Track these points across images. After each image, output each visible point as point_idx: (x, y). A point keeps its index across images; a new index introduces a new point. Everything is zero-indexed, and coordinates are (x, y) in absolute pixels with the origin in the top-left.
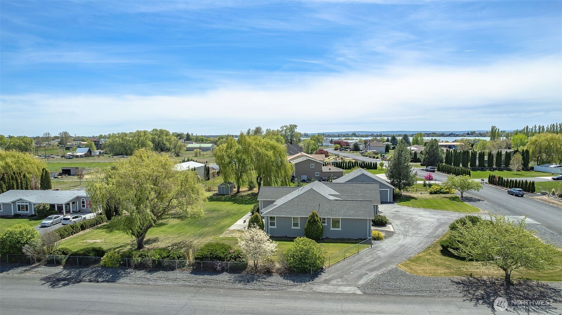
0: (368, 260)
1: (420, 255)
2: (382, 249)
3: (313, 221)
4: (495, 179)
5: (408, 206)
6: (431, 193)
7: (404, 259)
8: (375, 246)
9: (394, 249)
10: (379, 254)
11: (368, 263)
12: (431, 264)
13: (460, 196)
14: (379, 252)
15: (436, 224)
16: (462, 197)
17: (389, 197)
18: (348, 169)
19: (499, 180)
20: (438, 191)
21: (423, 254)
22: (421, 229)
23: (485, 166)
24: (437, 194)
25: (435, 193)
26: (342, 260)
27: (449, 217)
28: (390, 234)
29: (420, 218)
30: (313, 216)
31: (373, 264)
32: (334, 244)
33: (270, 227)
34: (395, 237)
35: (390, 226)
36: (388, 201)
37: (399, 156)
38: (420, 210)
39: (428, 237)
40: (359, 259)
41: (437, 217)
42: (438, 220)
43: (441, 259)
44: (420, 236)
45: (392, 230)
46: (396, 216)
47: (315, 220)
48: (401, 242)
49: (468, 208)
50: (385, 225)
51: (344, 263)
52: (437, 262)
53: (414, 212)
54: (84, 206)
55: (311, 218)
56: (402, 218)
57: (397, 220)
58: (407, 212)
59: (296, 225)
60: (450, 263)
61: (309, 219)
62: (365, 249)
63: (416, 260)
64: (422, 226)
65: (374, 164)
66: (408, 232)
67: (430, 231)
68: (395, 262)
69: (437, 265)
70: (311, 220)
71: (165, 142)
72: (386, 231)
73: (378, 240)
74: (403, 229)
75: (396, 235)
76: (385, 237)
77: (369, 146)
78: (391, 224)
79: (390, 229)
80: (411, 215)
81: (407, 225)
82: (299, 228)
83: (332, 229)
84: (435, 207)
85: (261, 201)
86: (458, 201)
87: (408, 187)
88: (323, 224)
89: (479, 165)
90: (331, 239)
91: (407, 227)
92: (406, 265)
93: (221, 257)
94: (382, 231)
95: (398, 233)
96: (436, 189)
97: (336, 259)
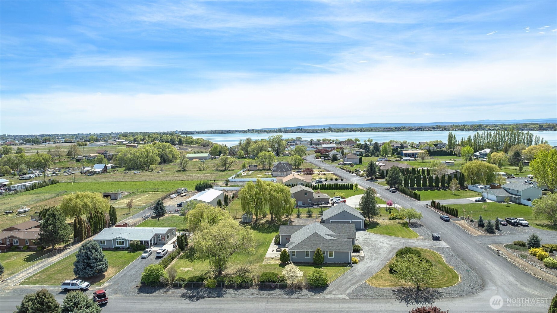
0: (350, 277)
1: (378, 273)
2: (358, 270)
3: (318, 254)
4: (435, 204)
5: (374, 233)
6: (390, 219)
7: (369, 277)
8: (354, 267)
9: (364, 270)
10: (356, 274)
11: (350, 280)
12: (383, 280)
13: (408, 222)
14: (356, 272)
15: (390, 249)
16: (410, 223)
17: (362, 226)
18: (331, 190)
19: (438, 205)
20: (395, 217)
21: (380, 273)
22: (380, 254)
23: (433, 186)
24: (394, 219)
25: (393, 219)
26: (336, 279)
27: (398, 243)
28: (362, 258)
29: (380, 244)
30: (318, 251)
31: (353, 281)
32: (331, 267)
33: (292, 257)
34: (365, 261)
35: (362, 251)
36: (361, 228)
37: (368, 195)
38: (381, 237)
39: (383, 260)
40: (346, 278)
41: (391, 243)
42: (391, 245)
43: (389, 276)
44: (379, 259)
45: (363, 255)
46: (366, 243)
47: (319, 254)
48: (368, 265)
49: (412, 233)
50: (359, 251)
51: (338, 281)
52: (386, 278)
53: (377, 238)
54: (160, 240)
55: (317, 252)
56: (369, 245)
57: (367, 246)
58: (373, 239)
59: (308, 255)
60: (393, 279)
61: (315, 253)
62: (348, 270)
63: (376, 277)
64: (381, 251)
65: (350, 185)
66: (372, 256)
67: (385, 255)
68: (365, 279)
69: (386, 281)
70: (317, 253)
71: (168, 154)
72: (360, 256)
73: (355, 263)
74: (369, 254)
75: (366, 259)
76: (359, 262)
77: (346, 158)
78: (362, 250)
79: (362, 255)
80: (375, 241)
81: (372, 250)
82: (310, 257)
83: (329, 257)
84: (391, 233)
85: (281, 235)
86: (406, 227)
87: (374, 216)
88: (324, 255)
89: (429, 186)
90: (329, 263)
91: (372, 252)
92: (370, 281)
93: (274, 281)
94: (358, 256)
95: (367, 257)
96: (393, 216)
97: (333, 278)
